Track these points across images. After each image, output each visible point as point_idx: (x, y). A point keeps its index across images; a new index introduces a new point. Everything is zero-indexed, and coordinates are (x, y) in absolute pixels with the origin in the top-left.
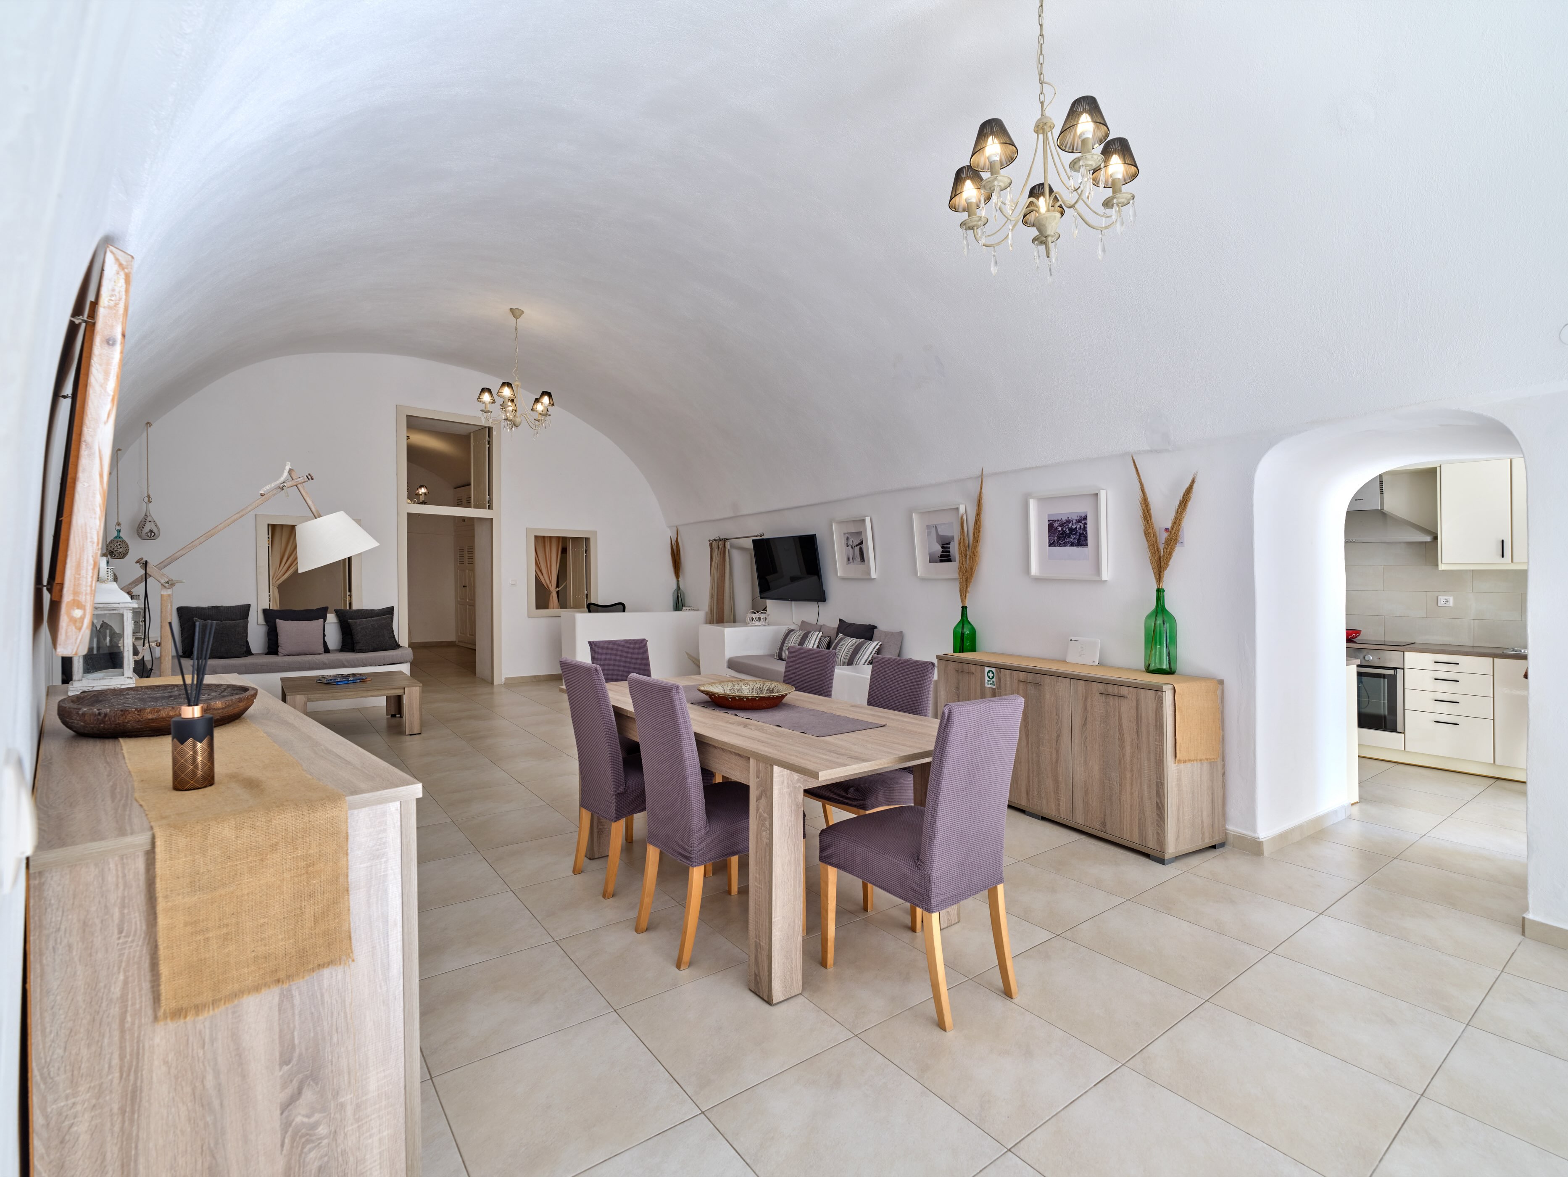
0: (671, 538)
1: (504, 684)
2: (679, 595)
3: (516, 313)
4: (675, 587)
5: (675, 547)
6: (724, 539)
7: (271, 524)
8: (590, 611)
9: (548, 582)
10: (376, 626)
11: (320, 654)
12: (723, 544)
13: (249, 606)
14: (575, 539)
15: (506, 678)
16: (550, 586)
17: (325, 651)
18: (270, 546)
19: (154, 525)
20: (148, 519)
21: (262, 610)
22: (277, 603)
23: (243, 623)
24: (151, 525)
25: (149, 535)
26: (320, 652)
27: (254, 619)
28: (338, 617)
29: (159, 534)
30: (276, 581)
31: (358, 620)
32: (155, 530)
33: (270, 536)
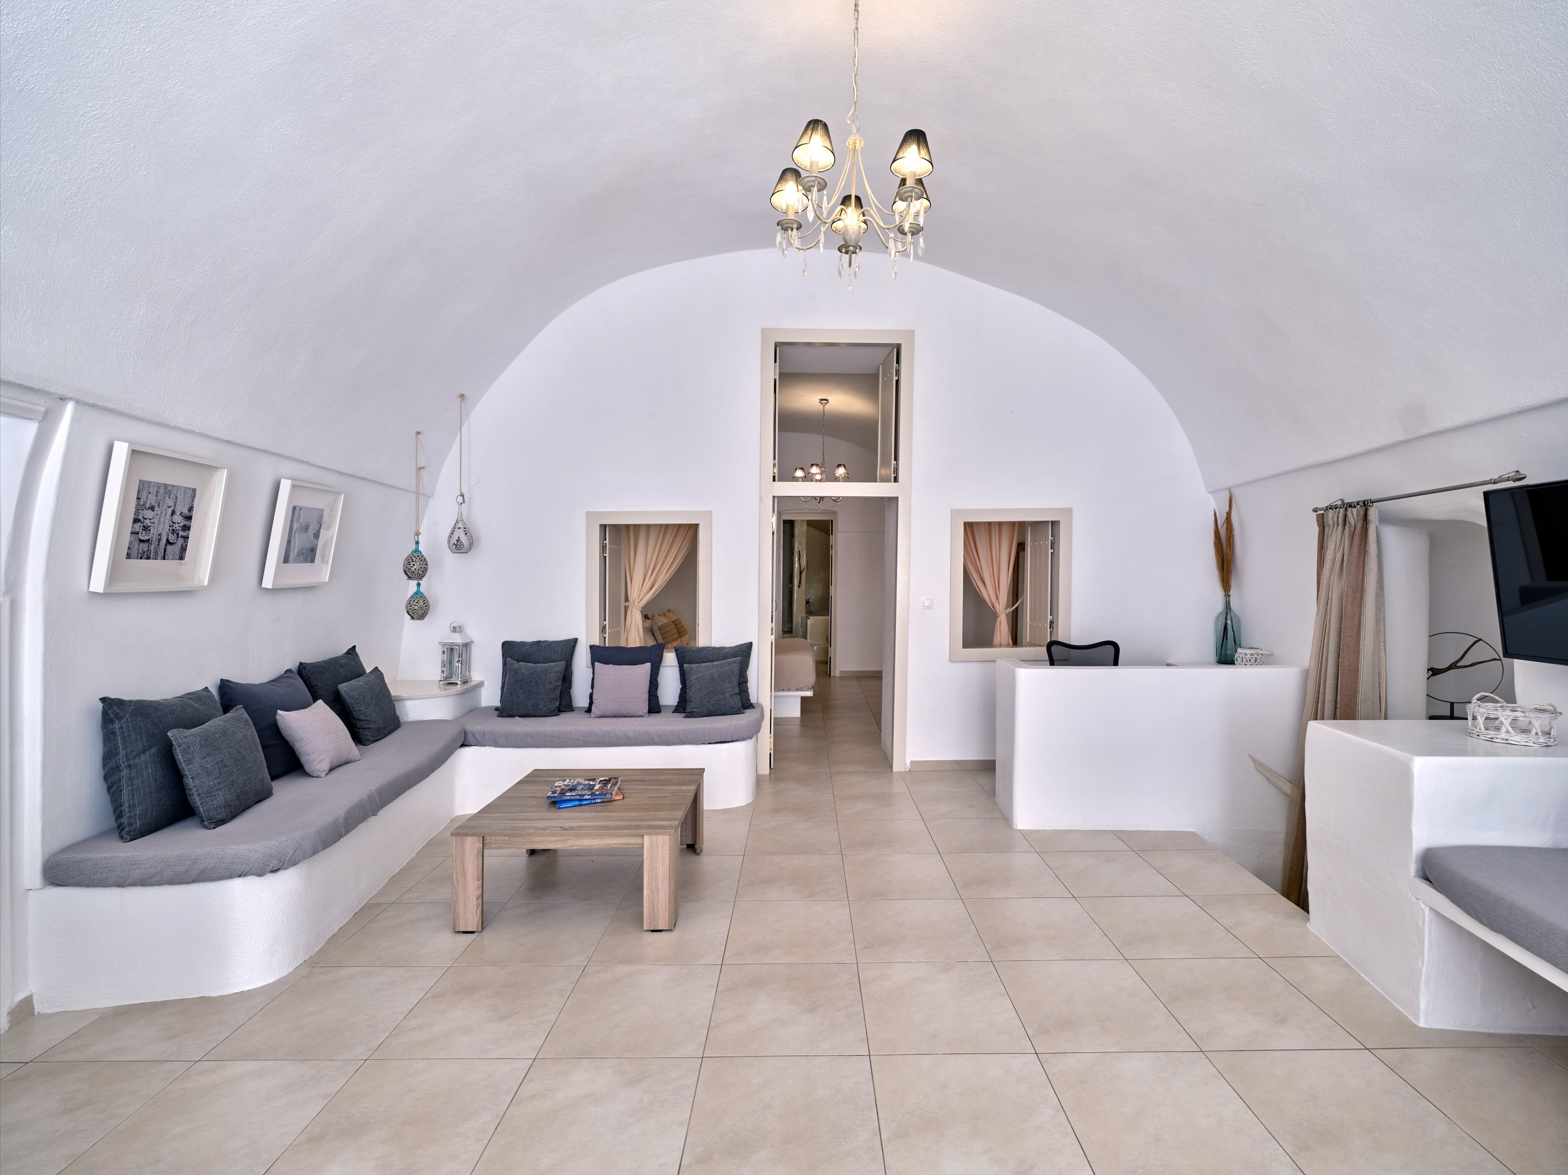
0: (1215, 514)
1: (910, 771)
2: (1229, 622)
4: (1220, 606)
5: (1223, 532)
6: (1364, 502)
7: (610, 525)
9: (993, 598)
10: (716, 676)
11: (641, 716)
12: (1362, 512)
13: (575, 641)
14: (1037, 525)
15: (912, 762)
16: (997, 605)
17: (650, 711)
18: (607, 555)
19: (463, 533)
20: (458, 525)
21: (591, 647)
22: (607, 636)
23: (558, 666)
24: (460, 534)
25: (457, 547)
26: (641, 713)
27: (582, 659)
28: (678, 658)
29: (471, 544)
30: (637, 602)
31: (694, 666)
32: (464, 539)
33: (607, 542)
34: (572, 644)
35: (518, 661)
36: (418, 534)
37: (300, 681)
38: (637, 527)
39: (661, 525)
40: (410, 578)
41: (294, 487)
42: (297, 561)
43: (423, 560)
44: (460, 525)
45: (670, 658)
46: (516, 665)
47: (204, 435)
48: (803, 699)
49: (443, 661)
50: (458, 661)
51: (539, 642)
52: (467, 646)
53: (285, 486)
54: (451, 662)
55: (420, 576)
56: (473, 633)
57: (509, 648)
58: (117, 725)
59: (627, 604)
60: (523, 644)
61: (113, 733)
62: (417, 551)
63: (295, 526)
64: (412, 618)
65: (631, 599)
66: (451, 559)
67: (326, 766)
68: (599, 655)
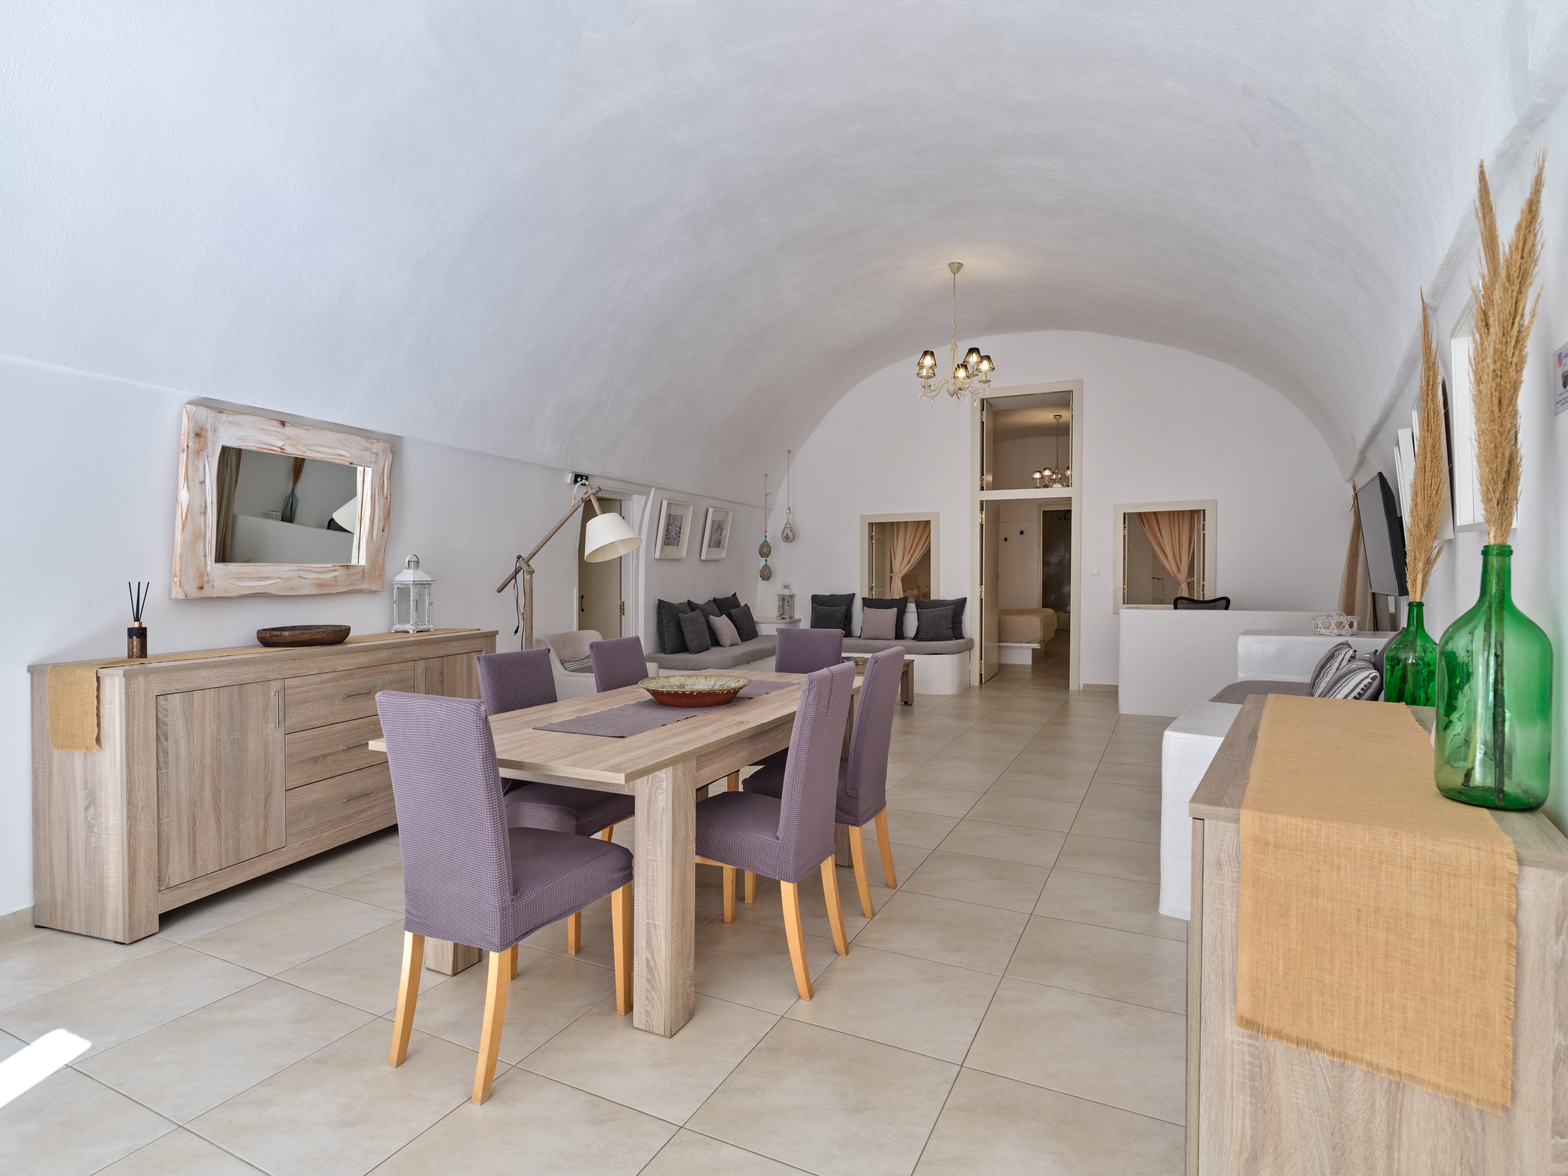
1: (1083, 691)
3: (956, 268)
7: (876, 523)
8: (1176, 608)
9: (1175, 570)
10: (937, 616)
11: (890, 640)
13: (854, 595)
15: (1085, 685)
17: (897, 638)
18: (874, 542)
19: (789, 531)
20: (787, 526)
21: (863, 599)
22: (874, 593)
23: (843, 608)
24: (788, 531)
25: (787, 539)
26: (890, 638)
27: (858, 605)
28: (916, 606)
29: (794, 537)
30: (898, 573)
31: (924, 610)
32: (790, 534)
33: (874, 533)
34: (853, 596)
35: (820, 606)
36: (766, 532)
37: (714, 605)
38: (898, 523)
39: (915, 522)
40: (762, 556)
41: (714, 511)
42: (713, 547)
43: (769, 546)
44: (788, 526)
45: (912, 607)
46: (818, 607)
47: (686, 493)
48: (1034, 650)
49: (779, 605)
50: (787, 605)
51: (832, 595)
52: (792, 596)
53: (711, 511)
54: (783, 606)
55: (767, 556)
56: (795, 590)
57: (815, 598)
58: (663, 610)
59: (892, 575)
60: (823, 596)
61: (662, 613)
62: (766, 541)
63: (713, 530)
64: (763, 579)
65: (894, 571)
66: (783, 545)
67: (728, 642)
68: (868, 603)
